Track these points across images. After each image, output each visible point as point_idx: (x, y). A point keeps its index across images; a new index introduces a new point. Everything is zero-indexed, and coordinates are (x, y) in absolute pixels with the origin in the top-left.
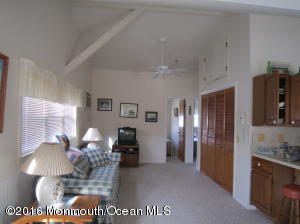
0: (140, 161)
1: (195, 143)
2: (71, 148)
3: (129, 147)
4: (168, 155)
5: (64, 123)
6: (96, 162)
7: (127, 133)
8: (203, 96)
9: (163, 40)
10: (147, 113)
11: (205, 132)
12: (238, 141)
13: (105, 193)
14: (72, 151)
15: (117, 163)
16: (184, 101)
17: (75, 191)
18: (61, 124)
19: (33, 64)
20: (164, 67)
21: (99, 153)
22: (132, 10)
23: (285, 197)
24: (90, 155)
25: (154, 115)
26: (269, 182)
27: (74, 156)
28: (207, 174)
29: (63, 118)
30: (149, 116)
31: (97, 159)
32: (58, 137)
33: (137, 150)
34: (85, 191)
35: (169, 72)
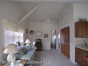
0: (43, 49)
1: (59, 43)
2: (21, 45)
3: (39, 45)
4: (51, 47)
5: (19, 38)
6: (28, 49)
7: (39, 41)
8: (61, 29)
9: (48, 13)
10: (44, 35)
11: (62, 40)
12: (71, 42)
13: (29, 59)
14: (21, 46)
15: (35, 50)
16: (56, 31)
17: (20, 58)
18: (18, 39)
19: (7, 20)
20: (49, 21)
21: (29, 47)
22: (38, 4)
23: (85, 60)
24: (26, 47)
25: (47, 35)
26: (80, 55)
27: (21, 48)
28: (63, 53)
29: (19, 37)
30: (45, 35)
31: (29, 48)
32: (16, 42)
33: (41, 46)
34: (23, 58)
35: (50, 22)
